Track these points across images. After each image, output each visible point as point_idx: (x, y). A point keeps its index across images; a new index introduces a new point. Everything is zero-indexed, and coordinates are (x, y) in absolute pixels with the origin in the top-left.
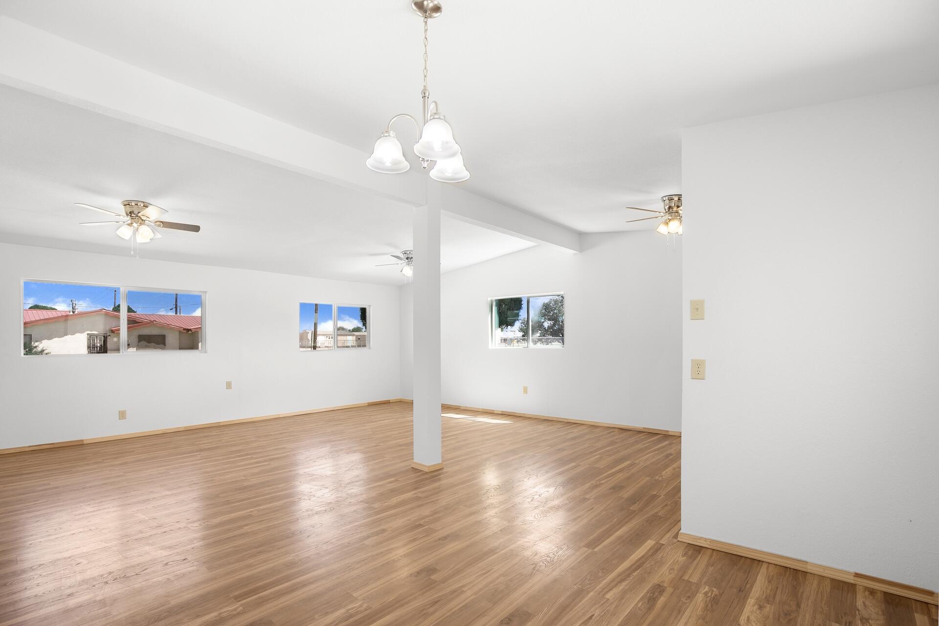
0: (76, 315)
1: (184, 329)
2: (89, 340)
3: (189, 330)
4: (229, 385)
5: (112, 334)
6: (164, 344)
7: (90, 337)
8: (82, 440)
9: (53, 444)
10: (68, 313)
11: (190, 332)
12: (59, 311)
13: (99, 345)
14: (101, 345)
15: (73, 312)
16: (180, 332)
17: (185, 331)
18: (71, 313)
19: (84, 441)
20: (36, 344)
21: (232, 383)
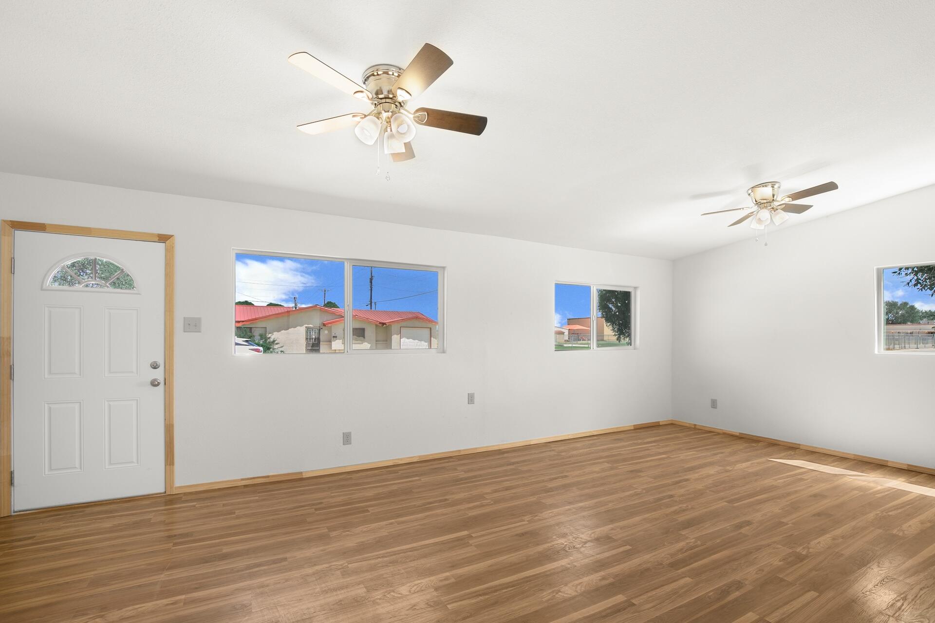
0: (298, 310)
1: (380, 323)
2: (307, 332)
3: (383, 324)
4: (471, 399)
5: (324, 327)
6: (364, 337)
7: (308, 330)
8: (301, 473)
9: (268, 477)
10: (291, 309)
11: (385, 326)
12: (285, 307)
13: (314, 337)
14: (316, 337)
15: (296, 308)
16: (376, 325)
17: (381, 325)
18: (294, 309)
19: (303, 474)
20: (270, 335)
21: (475, 396)
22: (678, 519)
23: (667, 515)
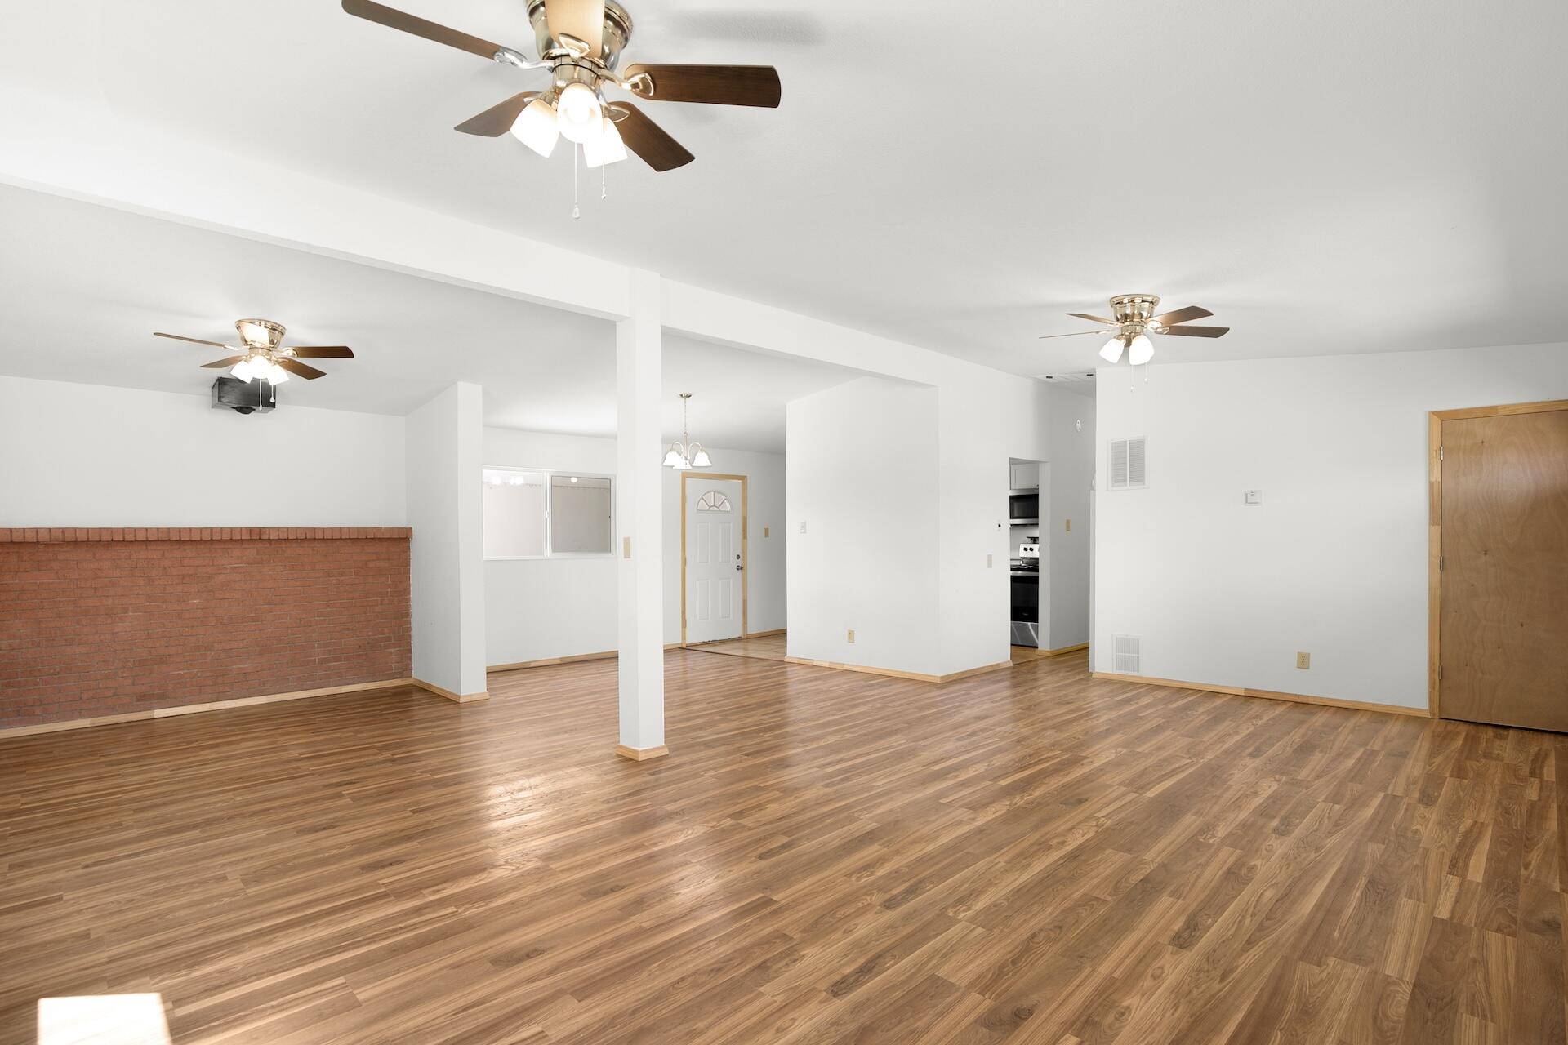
22: (879, 847)
23: (898, 852)
